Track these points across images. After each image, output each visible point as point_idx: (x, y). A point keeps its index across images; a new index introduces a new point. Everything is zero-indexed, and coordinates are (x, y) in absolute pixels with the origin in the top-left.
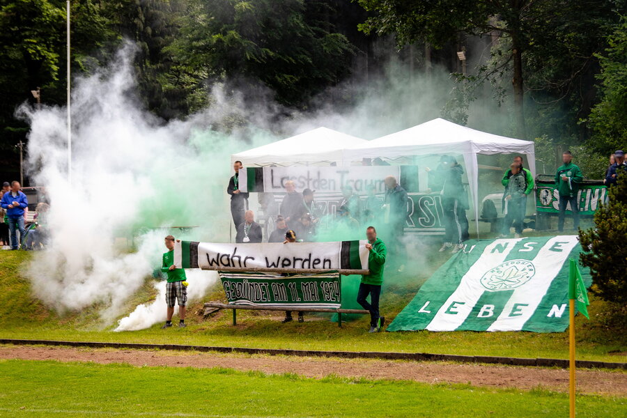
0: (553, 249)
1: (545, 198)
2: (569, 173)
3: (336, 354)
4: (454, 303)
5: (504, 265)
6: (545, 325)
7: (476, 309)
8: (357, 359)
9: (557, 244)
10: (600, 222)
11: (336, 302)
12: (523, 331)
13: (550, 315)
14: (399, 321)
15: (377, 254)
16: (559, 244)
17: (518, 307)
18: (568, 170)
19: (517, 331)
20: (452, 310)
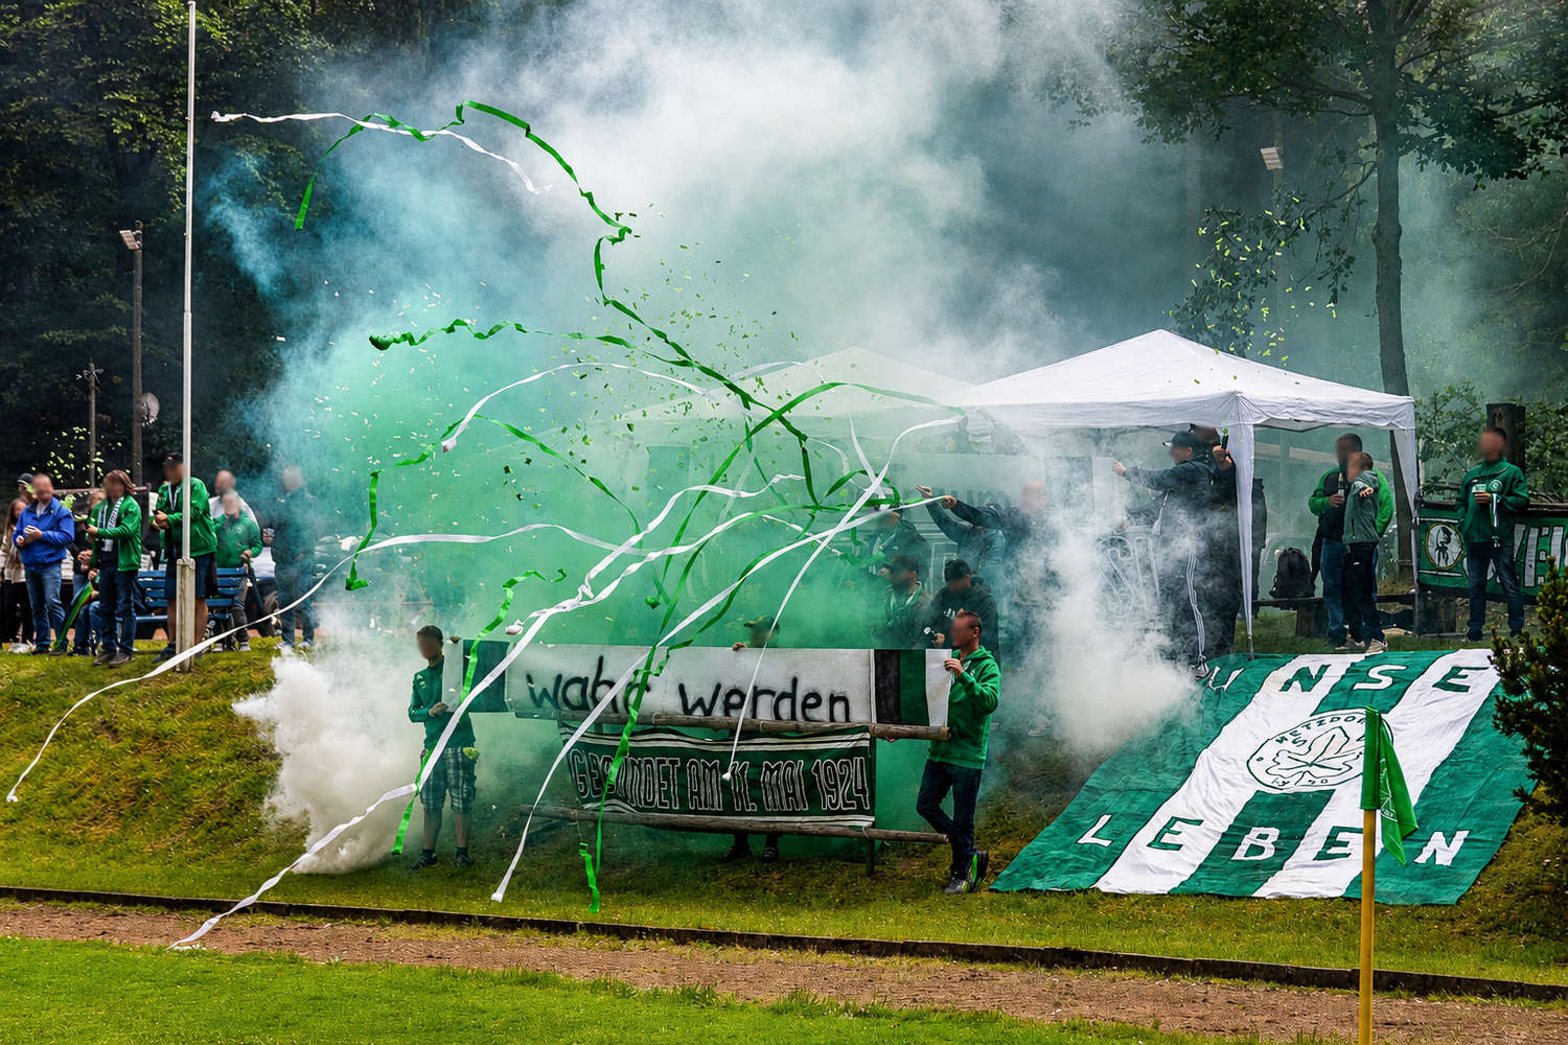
0: (1443, 685)
1: (1442, 549)
2: (1495, 484)
3: (842, 945)
4: (1174, 820)
5: (1314, 725)
6: (1407, 885)
7: (1231, 838)
8: (896, 959)
9: (1455, 671)
10: (1550, 616)
11: (861, 811)
12: (1350, 899)
13: (1422, 859)
14: (1026, 865)
15: (978, 686)
16: (1462, 673)
17: (1342, 837)
18: (1494, 477)
19: (1332, 899)
20: (1167, 838)
